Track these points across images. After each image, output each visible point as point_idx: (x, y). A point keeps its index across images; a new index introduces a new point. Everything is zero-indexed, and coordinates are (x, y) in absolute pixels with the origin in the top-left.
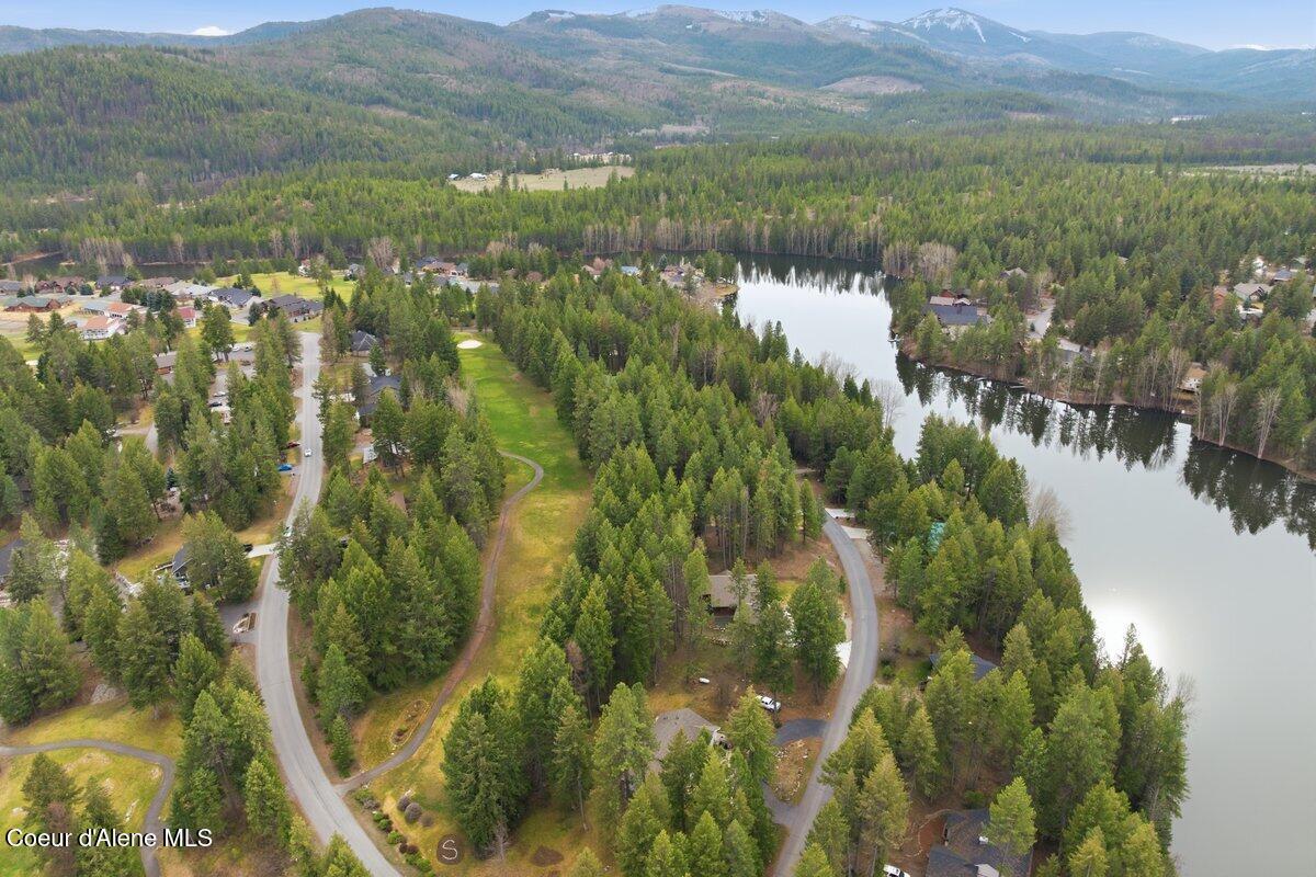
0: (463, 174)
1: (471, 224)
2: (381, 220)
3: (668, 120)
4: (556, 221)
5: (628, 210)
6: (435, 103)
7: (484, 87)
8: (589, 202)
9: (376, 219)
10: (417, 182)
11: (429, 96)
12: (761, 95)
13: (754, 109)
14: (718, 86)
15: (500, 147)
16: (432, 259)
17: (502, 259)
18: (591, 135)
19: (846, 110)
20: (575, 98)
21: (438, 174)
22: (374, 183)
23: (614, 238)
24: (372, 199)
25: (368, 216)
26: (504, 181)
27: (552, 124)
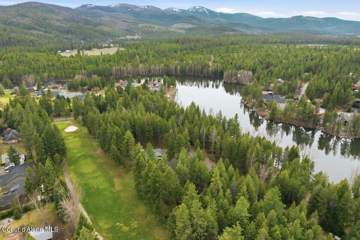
0: (63, 50)
1: (67, 68)
2: (31, 68)
3: (128, 35)
4: (100, 66)
5: (126, 61)
6: (53, 29)
7: (69, 25)
8: (112, 59)
9: (28, 67)
10: (46, 53)
11: (50, 27)
12: (154, 28)
13: (153, 31)
14: (140, 25)
15: (75, 43)
16: (51, 83)
17: (82, 82)
18: (105, 39)
19: (179, 32)
20: (98, 28)
21: (54, 51)
22: (28, 54)
23: (123, 72)
24: (27, 60)
25: (25, 66)
26: (79, 52)
27: (92, 36)
